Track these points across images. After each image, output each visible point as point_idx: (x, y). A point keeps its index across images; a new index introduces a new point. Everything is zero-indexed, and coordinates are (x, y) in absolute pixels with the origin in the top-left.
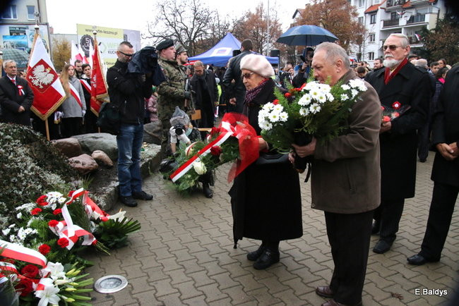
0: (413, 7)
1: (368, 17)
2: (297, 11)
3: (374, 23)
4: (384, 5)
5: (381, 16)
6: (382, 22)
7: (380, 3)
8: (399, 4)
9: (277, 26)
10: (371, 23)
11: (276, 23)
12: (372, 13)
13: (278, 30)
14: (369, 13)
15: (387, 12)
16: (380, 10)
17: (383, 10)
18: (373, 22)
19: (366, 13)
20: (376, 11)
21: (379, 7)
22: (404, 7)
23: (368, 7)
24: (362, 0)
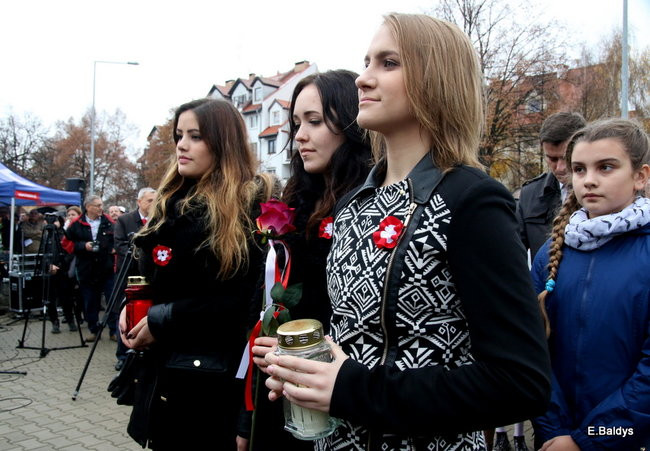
1: (265, 143)
2: (155, 129)
3: (274, 152)
5: (282, 143)
6: (286, 152)
7: (280, 123)
9: (119, 151)
10: (269, 153)
11: (116, 144)
12: (270, 137)
13: (121, 156)
14: (266, 137)
16: (280, 134)
18: (271, 151)
19: (260, 138)
20: (275, 136)
21: (280, 130)
23: (263, 129)
24: (254, 118)
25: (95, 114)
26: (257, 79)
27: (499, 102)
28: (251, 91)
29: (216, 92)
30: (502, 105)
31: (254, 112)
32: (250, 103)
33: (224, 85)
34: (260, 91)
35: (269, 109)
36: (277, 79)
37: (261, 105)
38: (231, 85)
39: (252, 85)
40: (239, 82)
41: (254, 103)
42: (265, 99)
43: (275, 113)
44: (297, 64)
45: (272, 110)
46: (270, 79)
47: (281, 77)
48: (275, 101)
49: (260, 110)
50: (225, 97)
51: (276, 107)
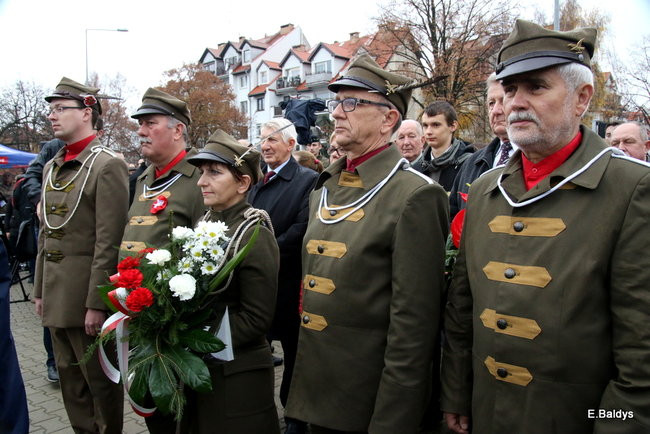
0: (310, 90)
1: (254, 101)
3: (263, 110)
4: (274, 86)
5: (270, 100)
6: (273, 109)
7: (268, 83)
8: (293, 85)
10: (258, 110)
12: (258, 96)
14: (255, 96)
15: (279, 95)
16: (268, 92)
17: (273, 93)
18: (260, 109)
19: (250, 96)
20: (264, 94)
21: (267, 89)
22: (301, 89)
23: (252, 88)
24: (244, 78)
25: (97, 78)
26: (245, 42)
27: (460, 60)
28: (240, 53)
29: (209, 54)
30: (463, 62)
31: (244, 73)
32: (241, 64)
33: (216, 48)
34: (249, 53)
35: (258, 69)
36: (265, 41)
37: (250, 66)
38: (223, 47)
39: (241, 48)
40: (229, 45)
41: (244, 64)
42: (253, 60)
43: (263, 73)
44: (283, 27)
45: (260, 71)
46: (258, 42)
47: (268, 39)
48: (263, 62)
49: (249, 71)
50: (217, 59)
51: (264, 68)
